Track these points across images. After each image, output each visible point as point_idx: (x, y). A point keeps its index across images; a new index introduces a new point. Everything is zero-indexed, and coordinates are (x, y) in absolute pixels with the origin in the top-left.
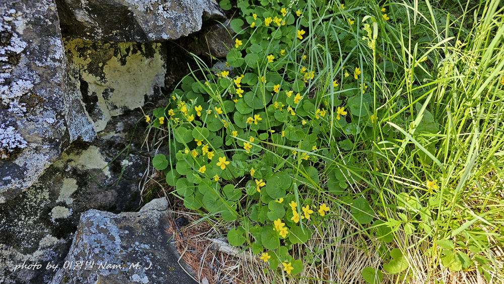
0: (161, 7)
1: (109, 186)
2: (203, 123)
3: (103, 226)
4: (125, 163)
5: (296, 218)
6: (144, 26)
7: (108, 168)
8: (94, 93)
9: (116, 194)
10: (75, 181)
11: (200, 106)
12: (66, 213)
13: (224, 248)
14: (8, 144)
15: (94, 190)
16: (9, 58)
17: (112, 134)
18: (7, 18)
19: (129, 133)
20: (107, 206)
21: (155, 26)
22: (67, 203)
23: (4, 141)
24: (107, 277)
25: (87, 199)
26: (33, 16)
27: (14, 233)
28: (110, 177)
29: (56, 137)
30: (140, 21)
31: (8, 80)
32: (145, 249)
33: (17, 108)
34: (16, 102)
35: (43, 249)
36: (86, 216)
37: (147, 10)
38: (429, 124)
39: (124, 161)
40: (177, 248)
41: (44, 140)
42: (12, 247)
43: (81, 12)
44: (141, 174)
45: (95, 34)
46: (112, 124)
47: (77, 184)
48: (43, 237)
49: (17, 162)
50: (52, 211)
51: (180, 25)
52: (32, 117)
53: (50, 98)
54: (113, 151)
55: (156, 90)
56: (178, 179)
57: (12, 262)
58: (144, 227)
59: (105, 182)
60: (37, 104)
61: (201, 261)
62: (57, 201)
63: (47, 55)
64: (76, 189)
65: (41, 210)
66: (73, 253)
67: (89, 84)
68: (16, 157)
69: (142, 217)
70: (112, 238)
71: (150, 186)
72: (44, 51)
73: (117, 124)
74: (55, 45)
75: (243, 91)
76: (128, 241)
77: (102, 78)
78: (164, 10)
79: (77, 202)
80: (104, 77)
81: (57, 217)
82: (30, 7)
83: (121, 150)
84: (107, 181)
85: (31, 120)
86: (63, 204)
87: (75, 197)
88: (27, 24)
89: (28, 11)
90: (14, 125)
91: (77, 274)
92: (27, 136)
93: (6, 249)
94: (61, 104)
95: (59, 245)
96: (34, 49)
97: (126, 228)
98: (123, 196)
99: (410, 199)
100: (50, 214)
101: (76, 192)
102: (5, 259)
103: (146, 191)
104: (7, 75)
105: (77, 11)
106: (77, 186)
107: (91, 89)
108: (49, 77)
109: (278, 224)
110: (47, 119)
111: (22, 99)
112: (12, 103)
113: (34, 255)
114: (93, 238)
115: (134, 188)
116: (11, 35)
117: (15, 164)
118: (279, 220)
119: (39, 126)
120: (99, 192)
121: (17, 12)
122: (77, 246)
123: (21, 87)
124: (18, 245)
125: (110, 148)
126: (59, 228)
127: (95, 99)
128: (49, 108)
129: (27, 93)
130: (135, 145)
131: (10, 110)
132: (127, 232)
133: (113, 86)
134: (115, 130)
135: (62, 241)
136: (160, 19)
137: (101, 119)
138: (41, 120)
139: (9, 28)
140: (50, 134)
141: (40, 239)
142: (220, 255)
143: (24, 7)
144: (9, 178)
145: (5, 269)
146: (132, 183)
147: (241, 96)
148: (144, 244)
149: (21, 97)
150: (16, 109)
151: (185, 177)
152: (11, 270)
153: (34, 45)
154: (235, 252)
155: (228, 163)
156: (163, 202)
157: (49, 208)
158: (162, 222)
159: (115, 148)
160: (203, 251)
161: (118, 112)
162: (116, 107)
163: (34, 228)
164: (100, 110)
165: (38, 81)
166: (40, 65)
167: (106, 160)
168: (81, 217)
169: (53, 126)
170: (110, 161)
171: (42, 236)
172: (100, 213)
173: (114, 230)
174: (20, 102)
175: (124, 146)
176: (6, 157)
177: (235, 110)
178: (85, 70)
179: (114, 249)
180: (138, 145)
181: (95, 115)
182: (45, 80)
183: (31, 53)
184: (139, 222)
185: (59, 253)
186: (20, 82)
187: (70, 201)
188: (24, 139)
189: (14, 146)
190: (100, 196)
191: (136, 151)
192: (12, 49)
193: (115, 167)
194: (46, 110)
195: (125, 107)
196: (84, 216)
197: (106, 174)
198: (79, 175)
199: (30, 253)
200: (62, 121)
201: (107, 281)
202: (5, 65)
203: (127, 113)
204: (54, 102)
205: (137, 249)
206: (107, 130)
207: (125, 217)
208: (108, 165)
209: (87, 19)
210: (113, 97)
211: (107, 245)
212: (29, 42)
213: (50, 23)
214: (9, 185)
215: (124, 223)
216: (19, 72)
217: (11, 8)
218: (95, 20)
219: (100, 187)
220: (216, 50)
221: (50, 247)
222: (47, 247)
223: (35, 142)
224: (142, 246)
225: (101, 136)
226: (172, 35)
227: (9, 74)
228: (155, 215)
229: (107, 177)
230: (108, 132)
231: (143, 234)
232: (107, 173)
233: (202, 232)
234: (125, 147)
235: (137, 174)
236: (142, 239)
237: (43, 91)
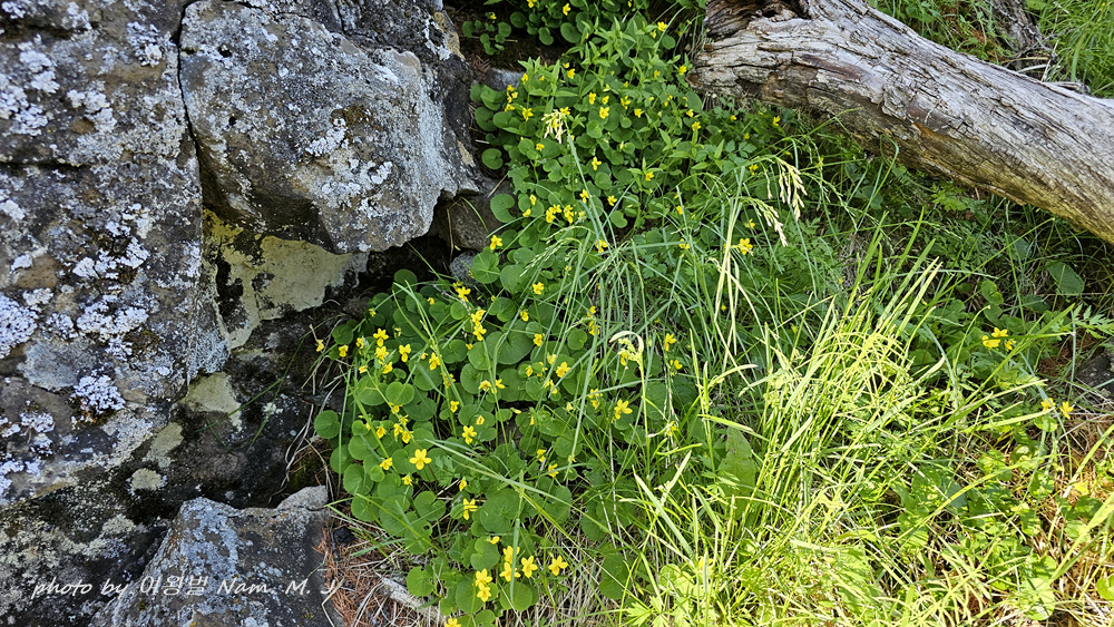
0: (365, 202)
1: (236, 445)
2: (408, 373)
3: (214, 530)
4: (270, 408)
5: (508, 573)
6: (332, 231)
7: (239, 413)
8: (238, 280)
9: (245, 460)
10: (180, 429)
11: (408, 346)
12: (155, 482)
13: (399, 594)
14: (98, 401)
15: (209, 449)
16: (119, 276)
17: (257, 352)
18: (126, 217)
19: (287, 354)
20: (226, 480)
21: (351, 231)
22: (161, 465)
23: (92, 397)
24: (207, 617)
25: (195, 462)
26: (165, 212)
27: (64, 504)
28: (240, 429)
29: (169, 395)
30: (328, 222)
31: (113, 306)
32: (274, 576)
33: (119, 349)
34: (118, 340)
35: (107, 537)
36: (190, 509)
37: (341, 207)
38: (744, 459)
39: (270, 404)
40: (326, 580)
41: (150, 399)
42: (57, 528)
43: (239, 198)
44: (293, 433)
45: (255, 225)
46: (259, 336)
47: (182, 434)
48: (111, 518)
49: (105, 428)
50: (134, 475)
51: (391, 228)
52: (138, 363)
53: (169, 337)
54: (254, 384)
55: (349, 278)
56: (349, 463)
57: (54, 552)
58: (279, 537)
59: (230, 438)
60: (149, 345)
61: (360, 608)
62: (144, 459)
63: (176, 271)
64: (179, 443)
65: (116, 471)
66: (160, 565)
67: (232, 267)
68: (105, 422)
69: (279, 519)
70: (225, 552)
71: (305, 457)
72: (174, 263)
73: (268, 335)
74: (190, 256)
75: (484, 331)
76: (249, 560)
77: (257, 257)
78: (370, 205)
79: (177, 465)
80: (259, 257)
81: (140, 487)
82: (164, 200)
83: (266, 384)
84: (233, 437)
85: (137, 368)
86: (153, 466)
87: (176, 456)
88: (154, 224)
89: (158, 207)
90: (111, 374)
91: (163, 601)
92: (127, 391)
93: (48, 531)
94: (184, 345)
95: (134, 535)
96: (158, 261)
97: (249, 536)
98: (256, 467)
99: (682, 575)
100: (128, 480)
101: (178, 449)
102: (44, 547)
103: (298, 465)
104: (112, 298)
105: (232, 196)
106: (182, 438)
107: (234, 274)
108: (173, 304)
109: (482, 577)
110: (159, 369)
111: (128, 337)
112: (112, 340)
113: (91, 547)
114: (195, 548)
115: (277, 455)
116: (129, 241)
117: (102, 431)
118: (485, 571)
119: (146, 378)
120: (218, 453)
121: (142, 208)
122: (168, 556)
123: (132, 317)
124: (67, 525)
125: (248, 379)
126: (139, 505)
127: (238, 290)
128: (166, 352)
129: (137, 328)
130: (294, 379)
131: (108, 350)
132: (250, 543)
133: (271, 271)
134: (263, 346)
135: (142, 528)
136: (360, 219)
137: (242, 327)
138: (150, 368)
139: (128, 230)
140: (160, 392)
141: (105, 520)
142: (392, 603)
143: (155, 201)
144: (90, 450)
145: (41, 563)
146: (275, 446)
147: (480, 338)
148: (274, 567)
149: (127, 333)
150: (117, 350)
151: (361, 462)
152: (51, 566)
153: (159, 255)
154: (415, 604)
155: (428, 461)
156: (319, 493)
157: (129, 469)
158: (312, 529)
159: (258, 379)
160: (366, 592)
161: (274, 314)
162: (271, 305)
163: (98, 500)
164: (243, 310)
165: (155, 309)
166: (163, 286)
167: (239, 399)
168: (182, 509)
169: (166, 379)
170: (245, 403)
171: (110, 515)
172: (213, 506)
173: (230, 539)
174: (125, 340)
175: (273, 379)
176: (91, 420)
177: (466, 360)
178: (229, 246)
179: (224, 572)
180: (298, 380)
181: (234, 320)
182: (166, 308)
183: (152, 267)
184: (273, 527)
185: (133, 548)
186: (130, 311)
187: (165, 463)
188: (122, 397)
189: (106, 406)
190: (217, 461)
191: (292, 390)
192: (127, 263)
193: (252, 414)
194: (161, 355)
195: (288, 306)
196: (186, 508)
197: (234, 424)
198: (188, 420)
199: (84, 542)
200: (180, 372)
201: (206, 624)
202: (113, 285)
203: (290, 315)
204: (174, 343)
205: (261, 575)
206: (250, 344)
207: (252, 516)
208: (241, 409)
209: (246, 207)
210: (269, 289)
211: (215, 563)
212: (153, 252)
213: (188, 223)
214: (88, 462)
215: (248, 528)
216: (131, 294)
217: (135, 202)
218: (257, 209)
219: (220, 446)
220: (462, 236)
221: (120, 536)
222: (115, 535)
223: (136, 401)
224: (270, 570)
225: (238, 354)
226: (376, 245)
227: (116, 297)
228: (301, 517)
229: (235, 429)
230: (251, 349)
231: (276, 550)
232: (237, 421)
233: (371, 560)
234: (275, 380)
235: (287, 431)
236: (272, 559)
237: (161, 326)
